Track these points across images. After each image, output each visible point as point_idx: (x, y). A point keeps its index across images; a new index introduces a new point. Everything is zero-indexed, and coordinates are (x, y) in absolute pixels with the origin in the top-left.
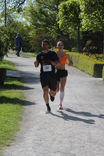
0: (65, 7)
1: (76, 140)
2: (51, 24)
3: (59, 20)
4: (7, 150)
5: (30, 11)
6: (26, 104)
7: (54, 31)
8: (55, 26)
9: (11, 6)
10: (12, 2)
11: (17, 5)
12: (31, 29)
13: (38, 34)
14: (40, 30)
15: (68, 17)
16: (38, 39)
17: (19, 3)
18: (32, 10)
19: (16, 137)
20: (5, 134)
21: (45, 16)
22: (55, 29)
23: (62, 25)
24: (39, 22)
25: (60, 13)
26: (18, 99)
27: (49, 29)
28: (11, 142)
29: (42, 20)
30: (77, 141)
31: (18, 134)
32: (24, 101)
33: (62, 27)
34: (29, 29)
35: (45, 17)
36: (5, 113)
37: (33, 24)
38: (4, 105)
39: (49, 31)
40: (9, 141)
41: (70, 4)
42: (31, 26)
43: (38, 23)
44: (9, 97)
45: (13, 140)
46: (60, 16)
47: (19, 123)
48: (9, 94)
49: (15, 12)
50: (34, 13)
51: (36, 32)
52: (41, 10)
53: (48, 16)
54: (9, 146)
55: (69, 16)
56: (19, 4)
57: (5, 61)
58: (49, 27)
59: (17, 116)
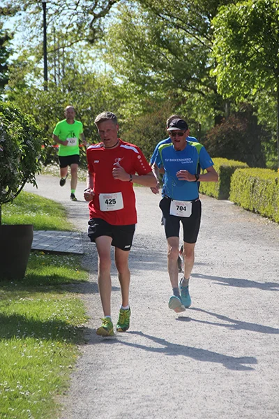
0: (233, 23)
2: (189, 78)
3: (212, 67)
5: (121, 37)
6: (87, 338)
7: (200, 100)
8: (202, 84)
9: (67, 23)
10: (71, 11)
11: (88, 19)
12: (126, 97)
13: (149, 111)
14: (157, 100)
15: (244, 54)
16: (147, 129)
17: (92, 13)
18: (130, 33)
21: (171, 51)
22: (203, 95)
23: (224, 82)
24: (152, 74)
25: (219, 42)
26: (64, 324)
27: (186, 94)
29: (162, 66)
32: (84, 328)
33: (226, 89)
34: (120, 97)
35: (170, 56)
36: (14, 368)
37: (132, 80)
38: (16, 343)
39: (184, 100)
41: (253, 13)
42: (125, 85)
43: (149, 78)
44: (35, 316)
46: (219, 53)
47: (58, 399)
48: (37, 308)
49: (83, 43)
50: (135, 44)
51: (142, 104)
52: (156, 34)
53: (182, 53)
55: (247, 50)
56: (92, 17)
57: (38, 201)
58: (185, 89)
59: (54, 380)
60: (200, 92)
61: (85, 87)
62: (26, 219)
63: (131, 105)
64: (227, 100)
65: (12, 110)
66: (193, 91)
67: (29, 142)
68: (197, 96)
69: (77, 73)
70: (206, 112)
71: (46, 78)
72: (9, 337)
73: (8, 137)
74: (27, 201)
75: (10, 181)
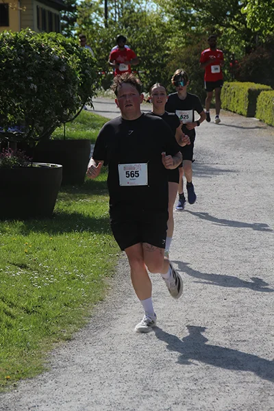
1: (247, 323)
2: (225, 15)
3: (244, 5)
4: (62, 352)
7: (233, 33)
8: (235, 20)
12: (172, 32)
13: (191, 44)
14: (198, 34)
16: (189, 59)
19: (91, 316)
20: (63, 311)
22: (236, 29)
23: (253, 18)
24: (193, 12)
27: (221, 29)
28: (75, 331)
29: (201, 5)
30: (249, 326)
31: (99, 310)
33: (254, 24)
34: (167, 32)
36: (72, 255)
37: (176, 18)
38: (75, 236)
39: (220, 34)
40: (73, 327)
42: (171, 22)
43: (191, 15)
44: (91, 214)
45: (83, 325)
47: (107, 281)
48: (92, 207)
51: (185, 37)
54: (69, 339)
57: (98, 120)
58: (221, 25)
59: (104, 265)
60: (233, 27)
61: (139, 24)
62: (87, 135)
63: (176, 39)
64: (255, 33)
65: (73, 45)
66: (228, 26)
67: (87, 71)
68: (231, 31)
69: (133, 11)
70: (238, 44)
71: (106, 17)
72: (69, 231)
73: (68, 67)
74: (89, 119)
75: (71, 104)
